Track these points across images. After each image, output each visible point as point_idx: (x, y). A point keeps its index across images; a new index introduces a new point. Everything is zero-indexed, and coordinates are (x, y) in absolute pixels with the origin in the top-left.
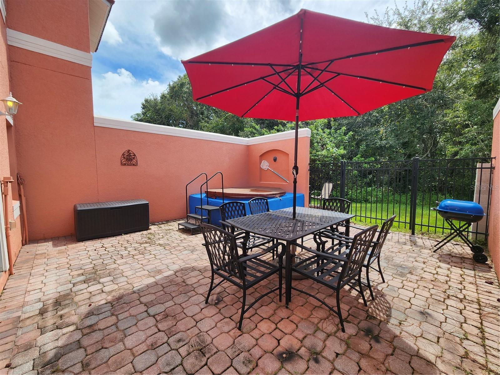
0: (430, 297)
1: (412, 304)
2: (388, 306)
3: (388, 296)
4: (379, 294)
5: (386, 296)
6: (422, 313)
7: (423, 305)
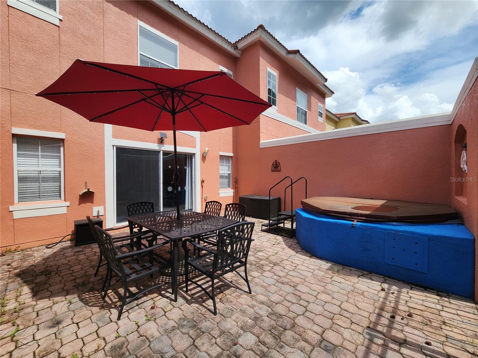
0: (60, 351)
1: (73, 323)
2: (89, 304)
3: (99, 310)
4: (106, 305)
5: (100, 309)
6: (58, 323)
7: (62, 332)
